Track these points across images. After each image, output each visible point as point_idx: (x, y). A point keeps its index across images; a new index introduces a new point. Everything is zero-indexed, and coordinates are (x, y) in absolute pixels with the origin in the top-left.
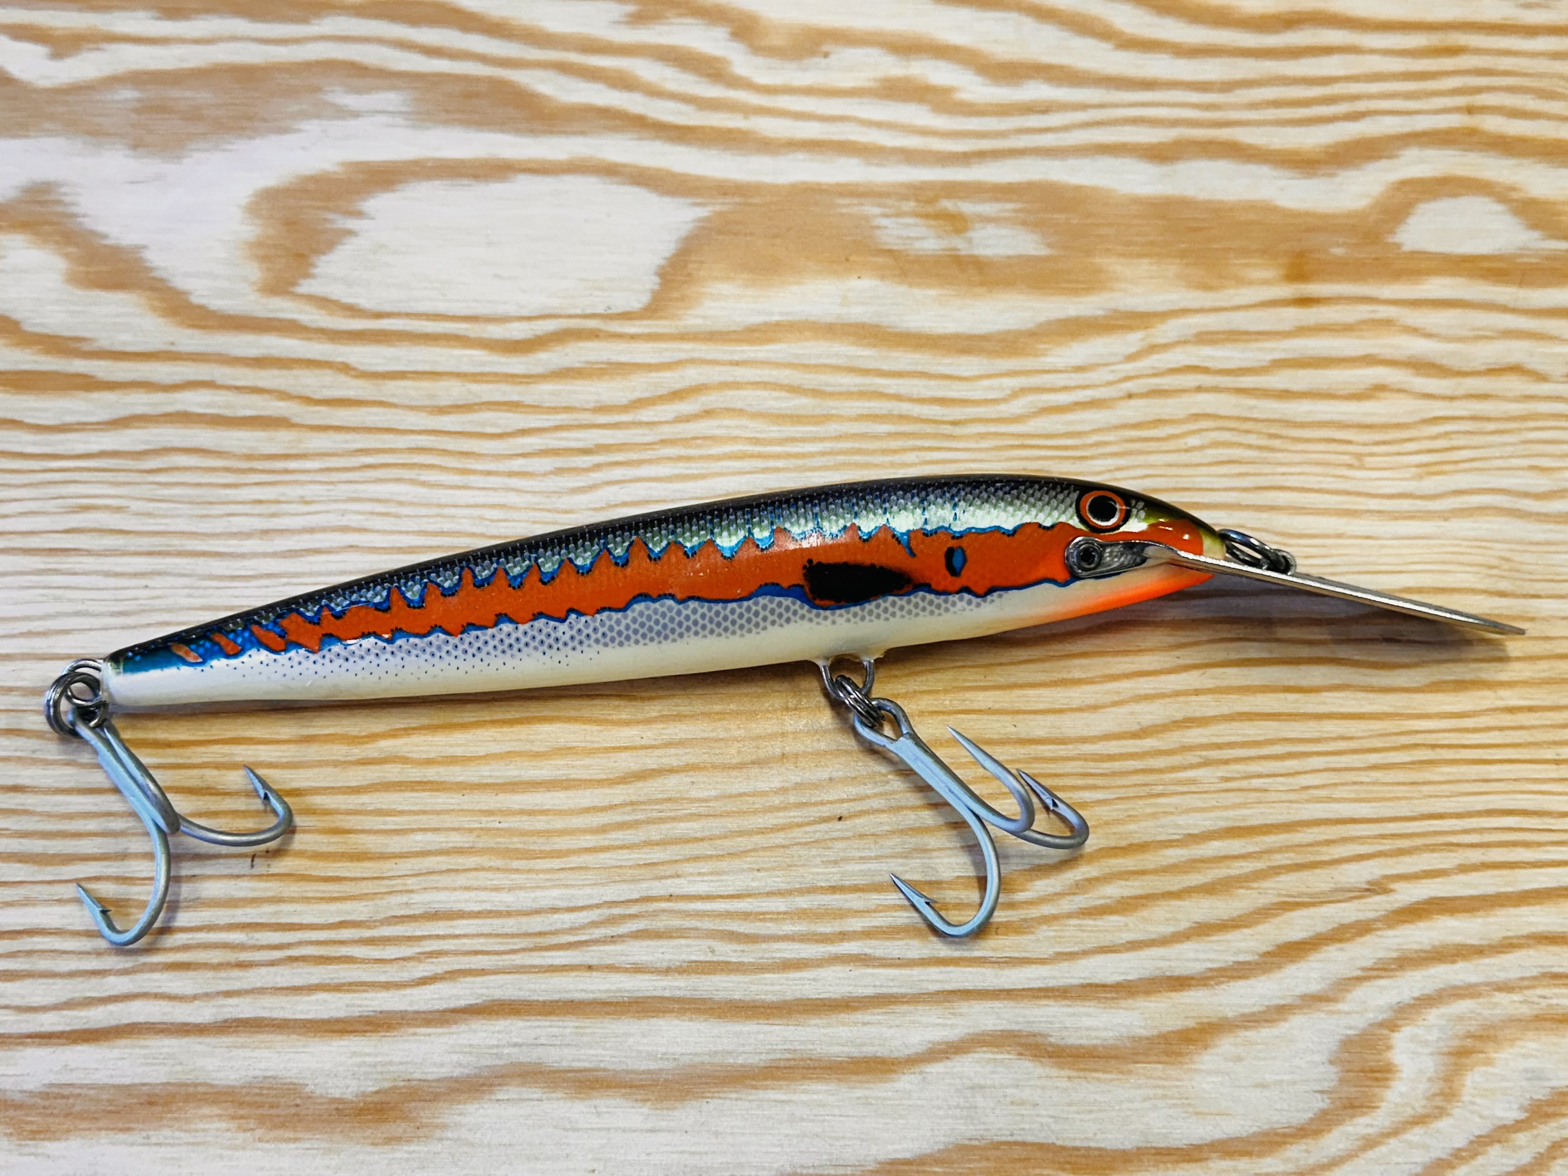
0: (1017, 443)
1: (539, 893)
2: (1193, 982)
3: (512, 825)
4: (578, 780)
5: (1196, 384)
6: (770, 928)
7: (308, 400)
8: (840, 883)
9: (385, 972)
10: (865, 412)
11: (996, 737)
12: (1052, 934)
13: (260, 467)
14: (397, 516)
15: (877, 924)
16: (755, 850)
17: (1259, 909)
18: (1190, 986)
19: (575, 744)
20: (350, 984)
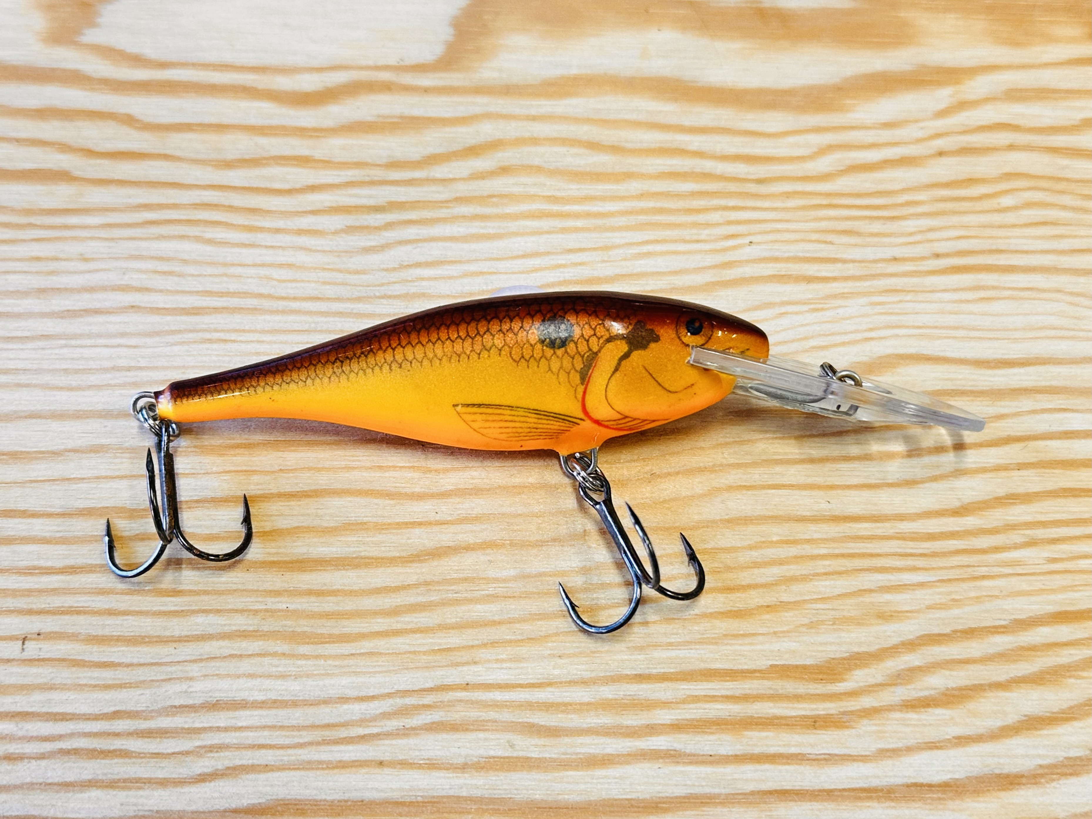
0: (825, 202)
1: (328, 681)
2: (1024, 780)
3: (299, 607)
4: (369, 558)
5: (1007, 142)
6: (573, 720)
7: (90, 153)
8: (647, 672)
9: (163, 767)
10: (667, 169)
11: (808, 514)
12: (874, 728)
13: (38, 223)
14: (181, 275)
15: (688, 717)
16: (557, 634)
18: (1020, 784)
19: (365, 520)
20: (125, 781)
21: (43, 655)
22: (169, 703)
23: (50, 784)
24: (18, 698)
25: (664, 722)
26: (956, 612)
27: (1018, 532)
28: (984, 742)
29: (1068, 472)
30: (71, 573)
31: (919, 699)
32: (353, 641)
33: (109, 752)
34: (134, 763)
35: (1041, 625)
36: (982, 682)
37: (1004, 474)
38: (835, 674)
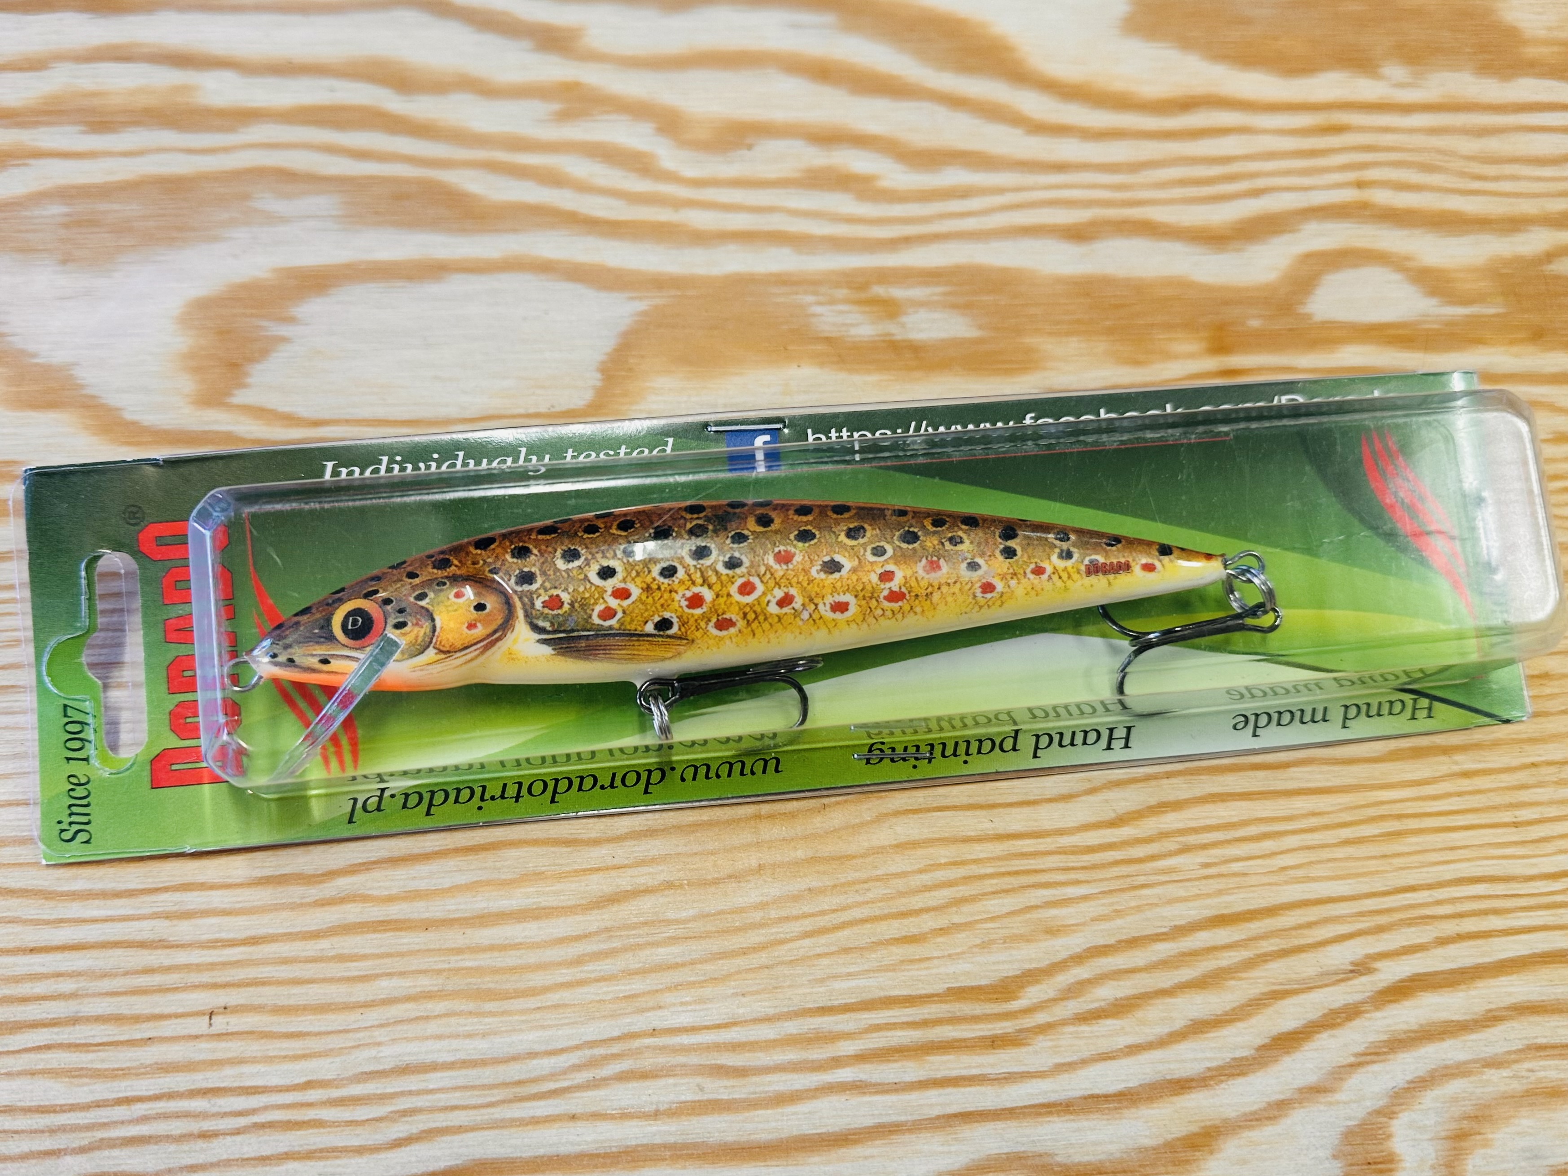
1: (515, 1038)
2: (1194, 1084)
3: (482, 963)
4: (549, 908)
6: (760, 1059)
8: (829, 1004)
9: (358, 1135)
11: (973, 834)
15: (872, 1046)
16: (739, 972)
17: (1251, 1000)
18: (1189, 1088)
20: (321, 1151)
21: (231, 1029)
22: (360, 1070)
23: (247, 1159)
24: (209, 1074)
25: (848, 1054)
26: (1119, 922)
27: (1172, 839)
28: (1154, 1049)
29: (1214, 778)
30: (254, 944)
31: (1090, 1012)
32: (538, 994)
33: (304, 1122)
34: (329, 1133)
35: (1198, 930)
36: (1148, 990)
37: (1153, 783)
38: (1009, 992)
